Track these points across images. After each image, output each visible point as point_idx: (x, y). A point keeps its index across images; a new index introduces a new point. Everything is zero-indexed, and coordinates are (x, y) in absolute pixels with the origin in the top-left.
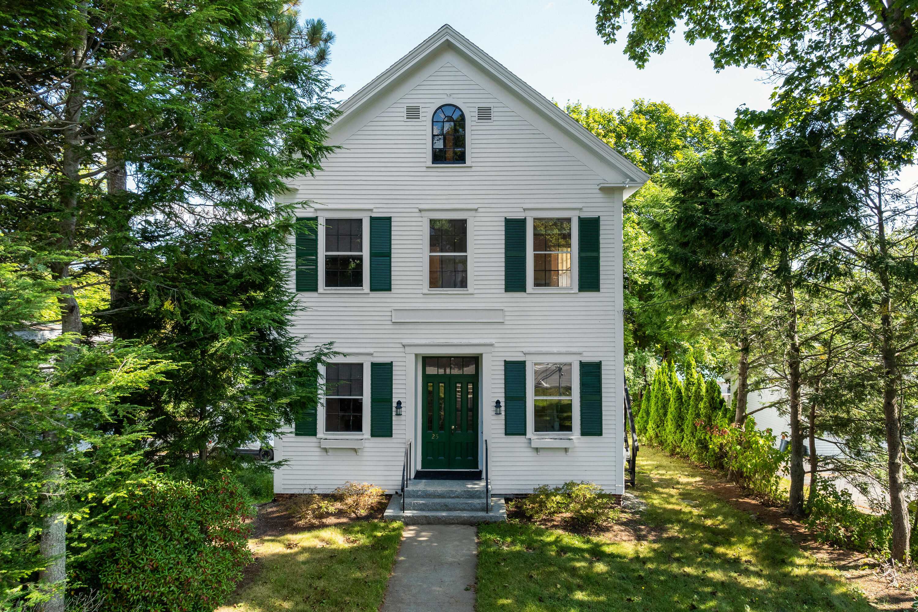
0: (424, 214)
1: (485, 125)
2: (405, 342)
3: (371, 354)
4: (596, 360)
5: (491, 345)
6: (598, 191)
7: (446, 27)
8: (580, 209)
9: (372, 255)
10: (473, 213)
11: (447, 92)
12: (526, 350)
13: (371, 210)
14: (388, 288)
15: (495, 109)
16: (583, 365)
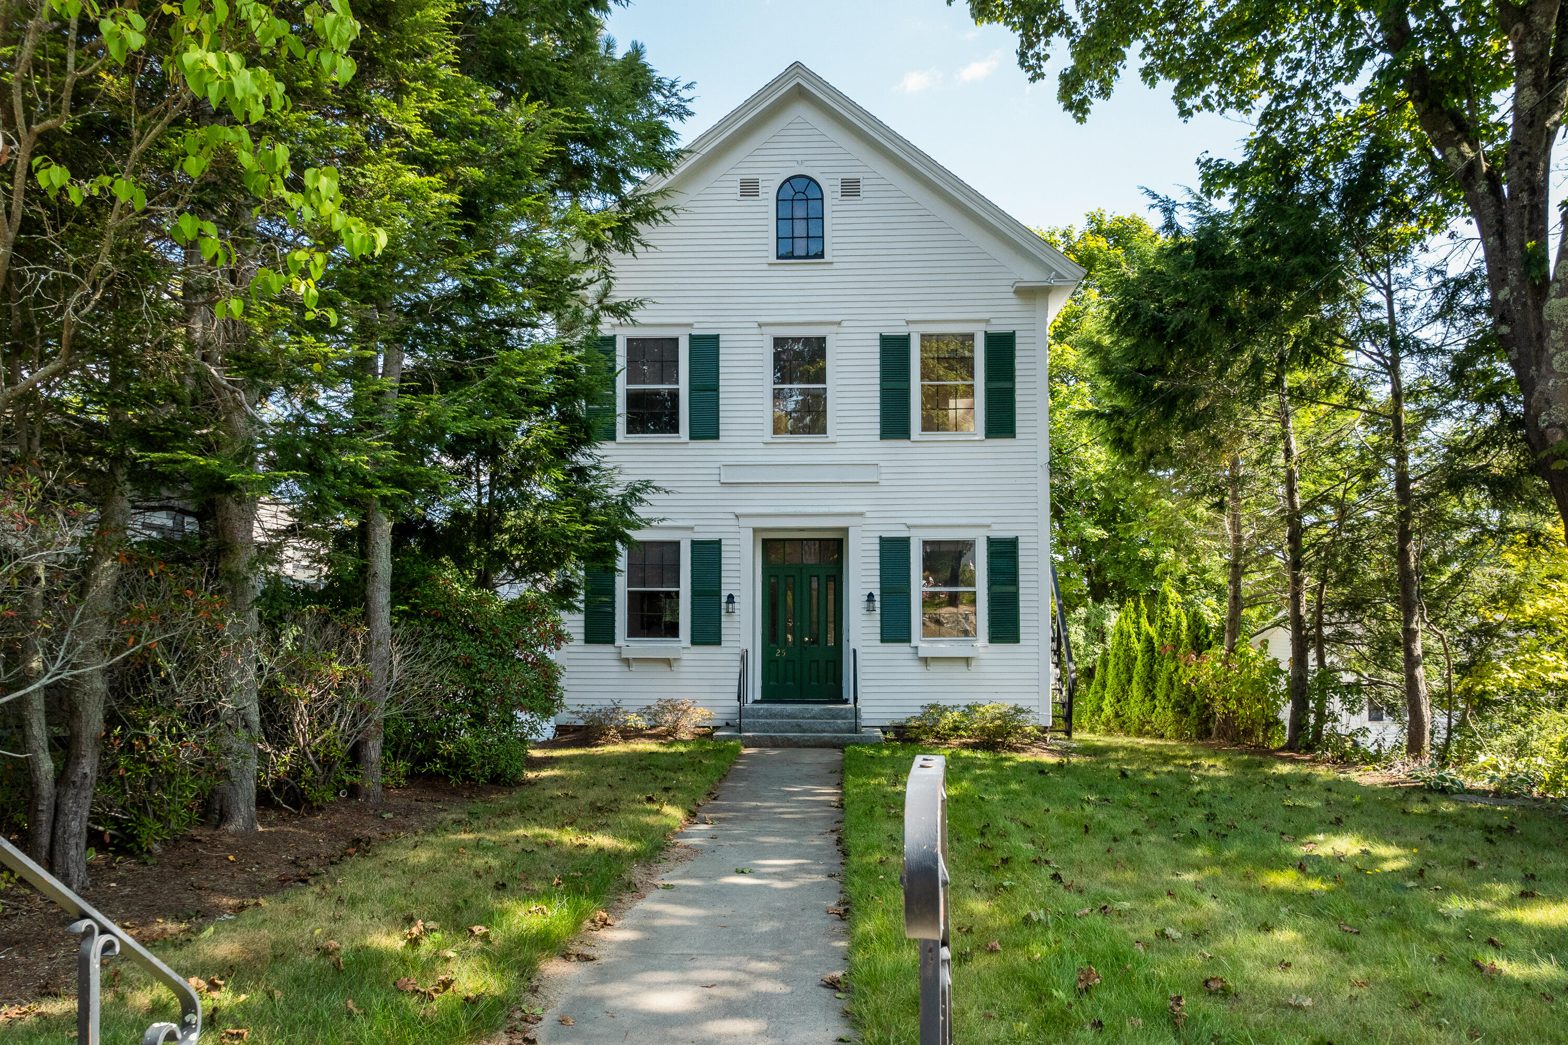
0: (765, 329)
1: (851, 203)
2: (738, 511)
3: (692, 528)
4: (1009, 535)
5: (861, 514)
6: (1012, 295)
7: (797, 65)
8: (987, 321)
9: (693, 389)
10: (834, 328)
11: (798, 158)
12: (909, 522)
13: (690, 325)
14: (715, 435)
15: (866, 182)
16: (991, 542)
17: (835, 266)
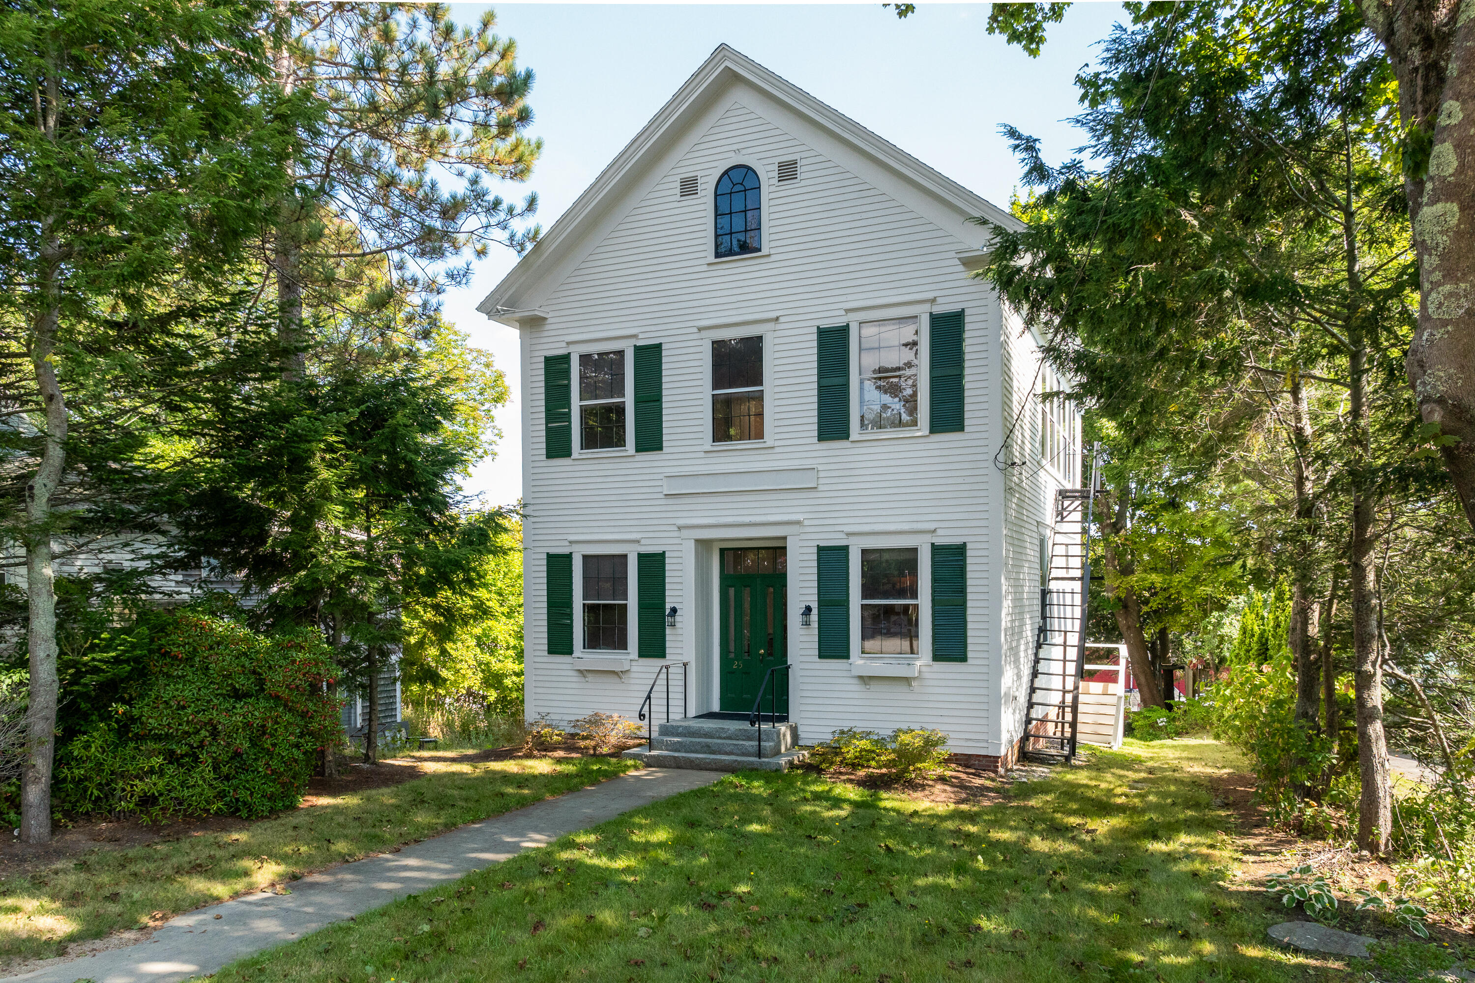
0: (704, 334)
1: (789, 188)
2: (681, 522)
3: (638, 541)
4: (958, 541)
5: (798, 523)
6: (961, 268)
7: (723, 48)
8: (933, 301)
9: (637, 401)
10: (771, 326)
11: (735, 147)
12: (847, 529)
13: (635, 336)
14: (659, 447)
15: (804, 162)
16: (936, 549)
17: (773, 258)
